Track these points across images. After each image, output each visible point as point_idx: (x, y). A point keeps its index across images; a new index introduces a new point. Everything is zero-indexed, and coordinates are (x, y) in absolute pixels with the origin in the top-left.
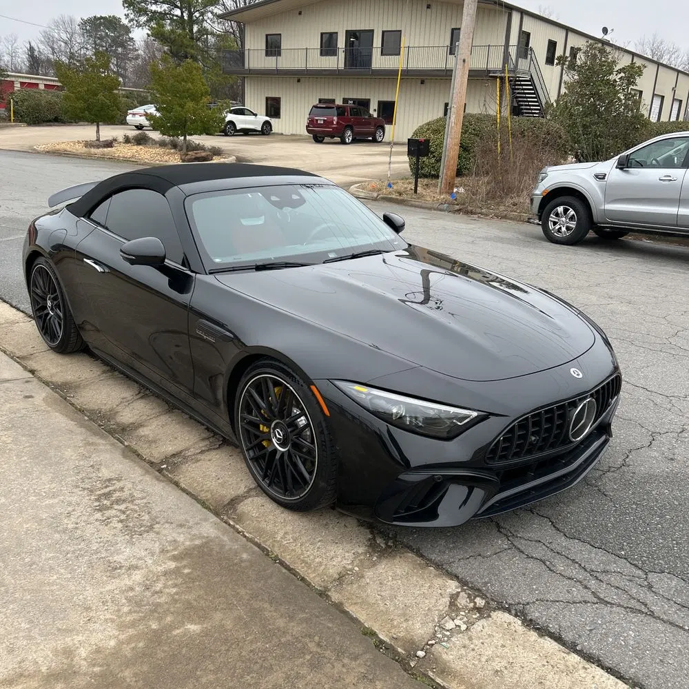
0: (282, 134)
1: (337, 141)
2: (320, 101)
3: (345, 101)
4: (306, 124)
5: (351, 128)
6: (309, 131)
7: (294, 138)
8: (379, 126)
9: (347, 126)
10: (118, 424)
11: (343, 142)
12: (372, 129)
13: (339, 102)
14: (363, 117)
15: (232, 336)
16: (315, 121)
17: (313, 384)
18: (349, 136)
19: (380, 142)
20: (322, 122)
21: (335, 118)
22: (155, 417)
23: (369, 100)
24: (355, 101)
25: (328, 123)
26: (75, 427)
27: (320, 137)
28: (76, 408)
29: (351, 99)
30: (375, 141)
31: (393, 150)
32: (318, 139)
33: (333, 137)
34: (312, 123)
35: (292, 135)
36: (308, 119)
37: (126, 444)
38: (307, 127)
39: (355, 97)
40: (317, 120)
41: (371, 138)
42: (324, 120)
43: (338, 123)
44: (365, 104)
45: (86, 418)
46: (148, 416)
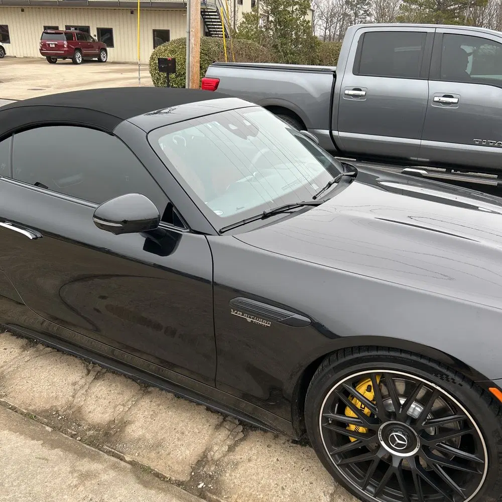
0: (15, 57)
1: (69, 62)
2: (45, 28)
3: (68, 27)
4: (39, 47)
5: (80, 50)
6: (43, 54)
7: (28, 60)
8: (102, 49)
9: (76, 49)
10: (92, 427)
11: (75, 63)
12: (97, 51)
13: (62, 28)
14: (88, 41)
15: (308, 320)
16: (47, 45)
17: (494, 386)
18: (79, 57)
19: (105, 61)
20: (54, 46)
21: (65, 42)
22: (133, 405)
23: (89, 27)
24: (76, 28)
25: (59, 47)
26: (45, 450)
27: (53, 59)
28: (22, 413)
29: (72, 27)
30: (100, 61)
31: (140, 67)
32: (52, 60)
33: (64, 58)
34: (44, 48)
35: (25, 57)
36: (41, 43)
37: (128, 458)
38: (41, 50)
39: (76, 24)
40: (49, 44)
41: (97, 59)
42: (55, 44)
43: (68, 46)
44: (86, 30)
45: (49, 429)
46: (123, 405)
